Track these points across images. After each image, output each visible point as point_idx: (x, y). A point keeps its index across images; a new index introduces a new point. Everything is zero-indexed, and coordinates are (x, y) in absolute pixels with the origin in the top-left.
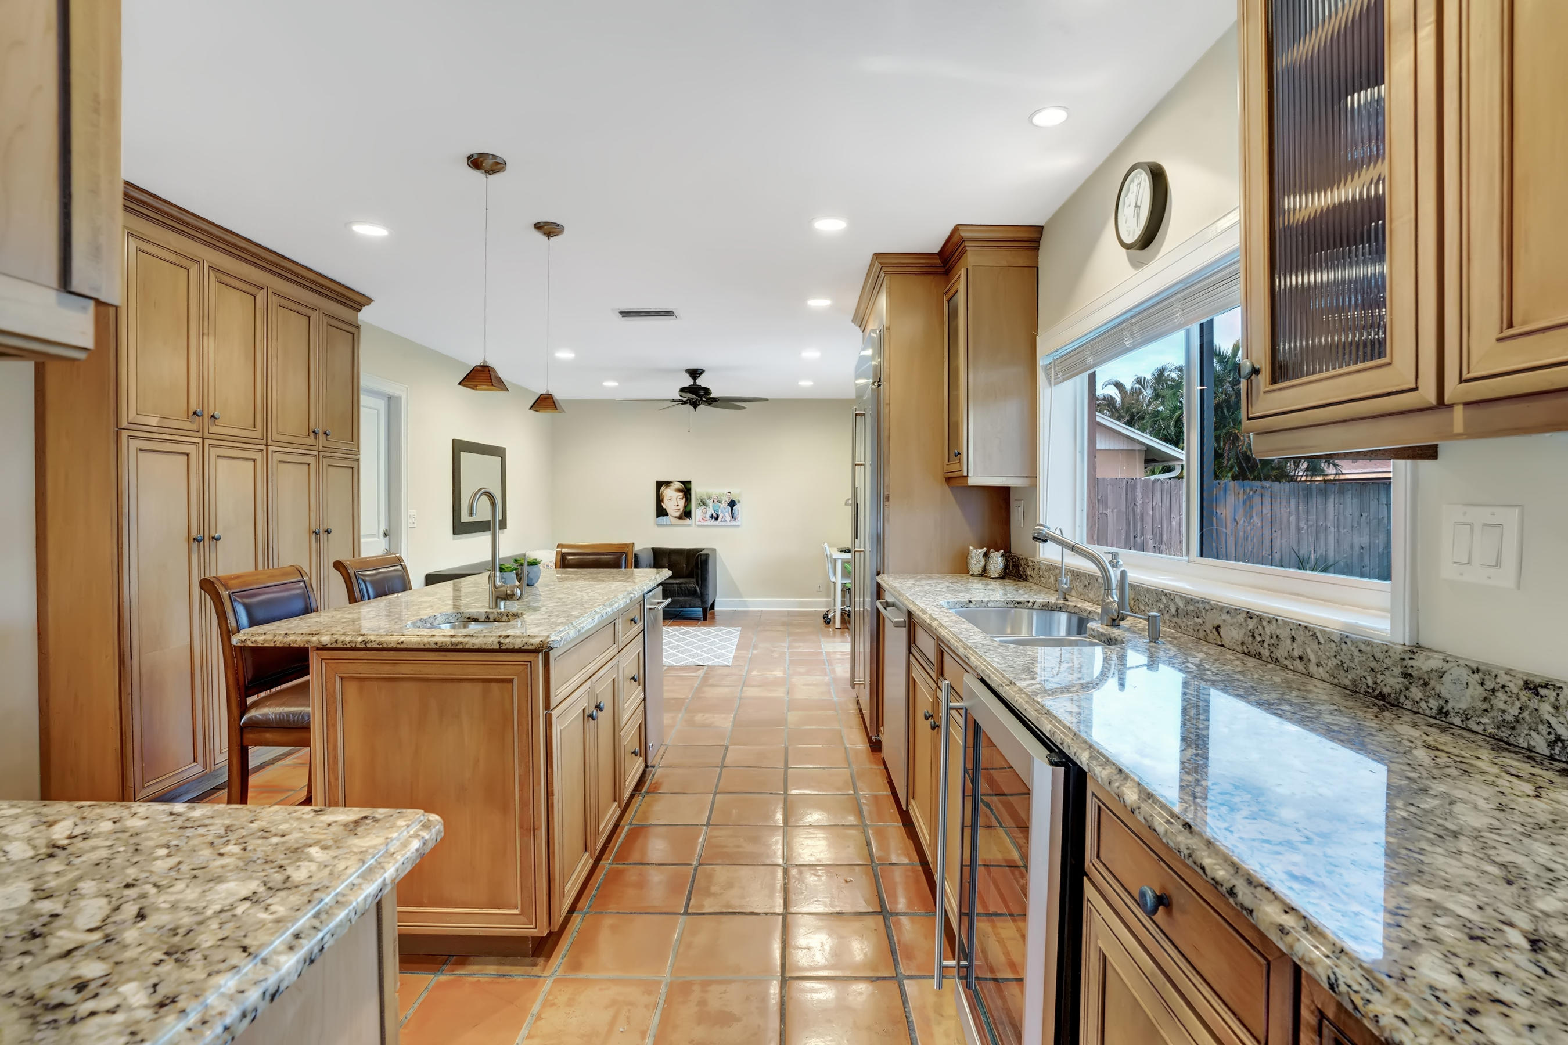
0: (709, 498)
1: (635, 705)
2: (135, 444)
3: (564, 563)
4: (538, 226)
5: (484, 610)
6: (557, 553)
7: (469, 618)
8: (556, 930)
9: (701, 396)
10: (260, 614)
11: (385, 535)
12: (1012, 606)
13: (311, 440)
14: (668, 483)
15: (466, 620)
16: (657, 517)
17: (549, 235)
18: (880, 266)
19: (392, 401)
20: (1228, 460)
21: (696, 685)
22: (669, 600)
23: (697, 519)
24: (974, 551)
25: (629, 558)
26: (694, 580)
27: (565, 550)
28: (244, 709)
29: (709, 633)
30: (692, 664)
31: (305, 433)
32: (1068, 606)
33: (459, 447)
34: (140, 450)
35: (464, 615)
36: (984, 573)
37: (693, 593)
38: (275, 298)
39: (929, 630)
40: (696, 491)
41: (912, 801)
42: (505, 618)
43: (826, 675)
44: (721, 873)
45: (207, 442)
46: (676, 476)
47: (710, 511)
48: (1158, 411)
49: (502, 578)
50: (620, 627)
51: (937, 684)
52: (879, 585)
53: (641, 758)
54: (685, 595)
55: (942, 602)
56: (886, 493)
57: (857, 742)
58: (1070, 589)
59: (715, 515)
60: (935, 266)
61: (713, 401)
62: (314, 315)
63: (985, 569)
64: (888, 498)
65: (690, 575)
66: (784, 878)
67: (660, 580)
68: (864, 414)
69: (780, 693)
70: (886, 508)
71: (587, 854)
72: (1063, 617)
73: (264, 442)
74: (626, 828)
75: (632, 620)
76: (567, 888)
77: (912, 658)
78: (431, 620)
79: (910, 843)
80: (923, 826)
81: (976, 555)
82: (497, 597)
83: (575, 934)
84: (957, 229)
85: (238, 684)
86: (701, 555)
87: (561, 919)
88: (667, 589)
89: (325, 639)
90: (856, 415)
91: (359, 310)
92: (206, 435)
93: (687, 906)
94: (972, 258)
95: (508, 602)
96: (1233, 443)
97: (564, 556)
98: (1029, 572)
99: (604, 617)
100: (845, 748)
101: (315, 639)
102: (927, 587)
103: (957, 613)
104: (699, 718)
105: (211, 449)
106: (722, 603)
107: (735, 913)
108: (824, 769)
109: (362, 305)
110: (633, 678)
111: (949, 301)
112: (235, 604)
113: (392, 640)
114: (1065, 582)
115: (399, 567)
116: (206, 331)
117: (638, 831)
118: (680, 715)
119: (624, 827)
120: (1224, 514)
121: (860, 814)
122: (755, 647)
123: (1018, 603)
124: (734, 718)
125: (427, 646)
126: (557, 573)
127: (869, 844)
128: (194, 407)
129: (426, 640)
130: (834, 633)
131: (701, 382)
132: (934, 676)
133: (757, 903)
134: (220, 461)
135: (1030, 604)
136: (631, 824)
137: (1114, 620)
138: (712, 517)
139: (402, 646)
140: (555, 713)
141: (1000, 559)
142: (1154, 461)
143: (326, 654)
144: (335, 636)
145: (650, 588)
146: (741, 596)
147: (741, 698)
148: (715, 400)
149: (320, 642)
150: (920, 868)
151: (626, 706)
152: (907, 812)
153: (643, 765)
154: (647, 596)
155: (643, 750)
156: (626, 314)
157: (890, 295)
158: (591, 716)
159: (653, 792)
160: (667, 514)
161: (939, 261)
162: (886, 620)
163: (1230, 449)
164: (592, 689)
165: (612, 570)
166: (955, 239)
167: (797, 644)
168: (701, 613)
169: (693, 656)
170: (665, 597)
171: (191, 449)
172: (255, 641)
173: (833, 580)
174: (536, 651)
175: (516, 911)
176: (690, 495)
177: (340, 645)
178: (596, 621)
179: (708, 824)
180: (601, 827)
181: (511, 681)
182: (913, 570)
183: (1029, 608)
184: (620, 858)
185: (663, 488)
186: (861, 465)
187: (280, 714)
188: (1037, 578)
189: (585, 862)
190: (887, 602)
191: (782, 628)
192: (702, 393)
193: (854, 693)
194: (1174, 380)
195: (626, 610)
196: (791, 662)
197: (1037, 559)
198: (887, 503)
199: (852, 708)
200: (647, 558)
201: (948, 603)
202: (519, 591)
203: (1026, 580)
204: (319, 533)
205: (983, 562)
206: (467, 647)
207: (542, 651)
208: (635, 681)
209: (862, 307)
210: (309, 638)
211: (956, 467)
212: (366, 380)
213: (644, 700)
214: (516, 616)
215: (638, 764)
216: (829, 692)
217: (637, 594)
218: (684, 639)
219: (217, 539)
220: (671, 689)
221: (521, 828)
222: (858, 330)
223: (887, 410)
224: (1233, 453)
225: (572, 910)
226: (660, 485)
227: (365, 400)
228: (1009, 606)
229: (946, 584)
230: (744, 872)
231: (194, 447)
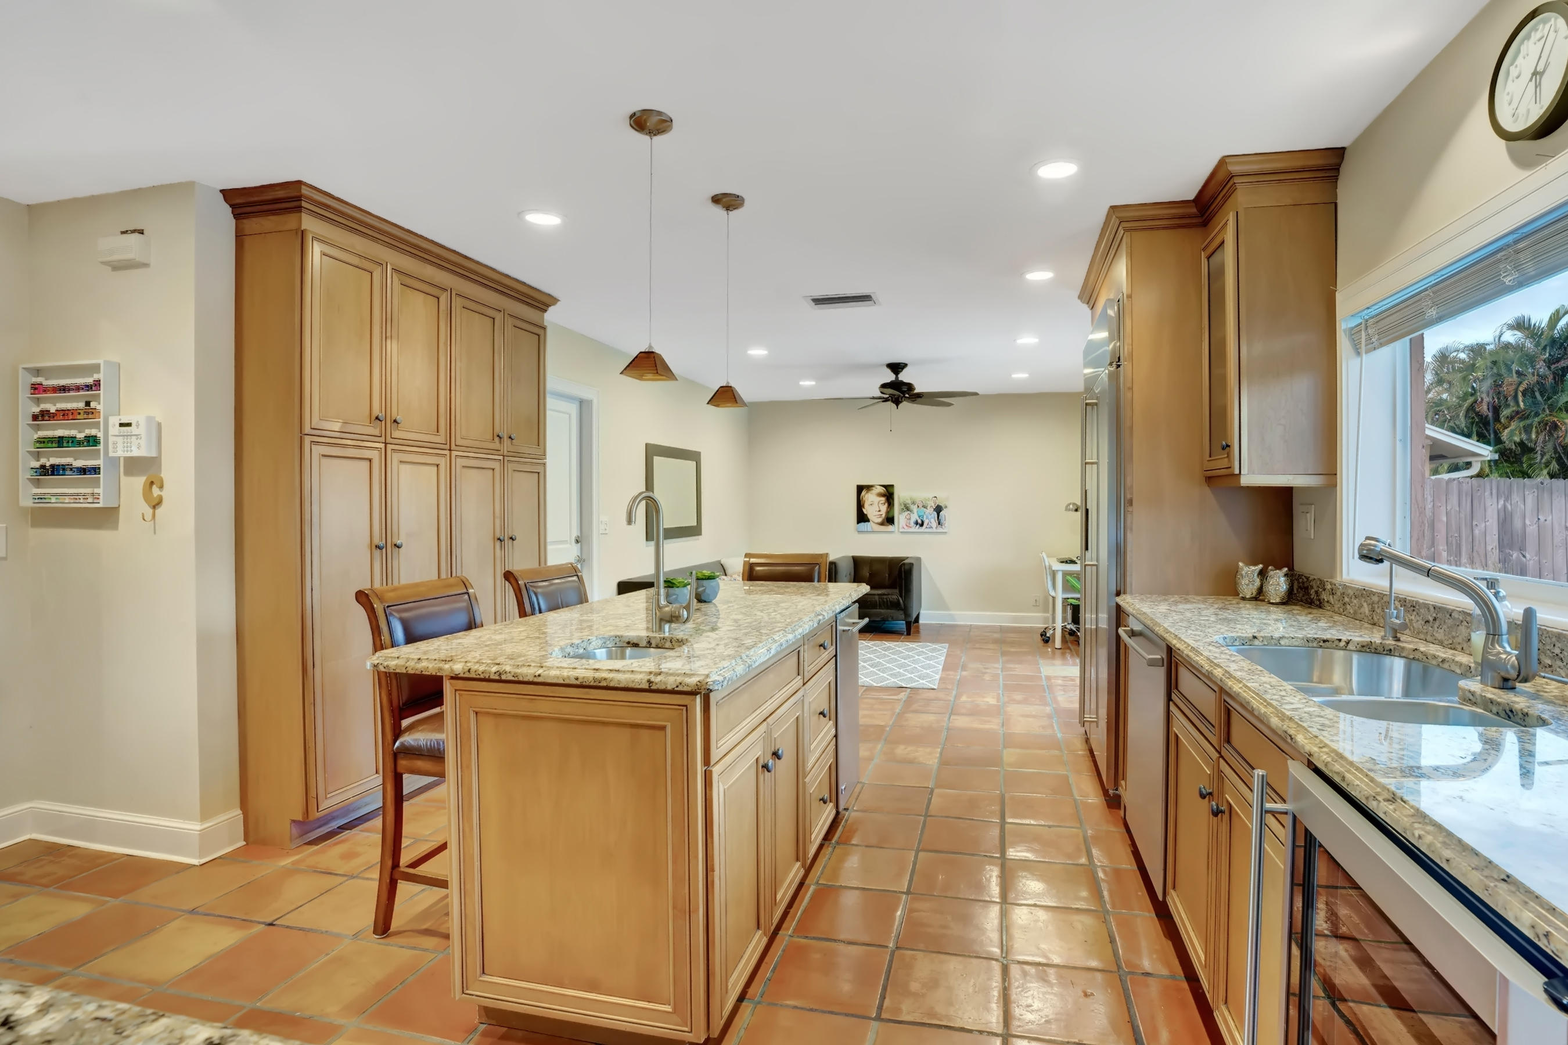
0: (914, 503)
1: (824, 744)
2: (318, 450)
3: (751, 575)
4: (716, 200)
5: (644, 634)
6: (745, 562)
7: (628, 643)
8: (716, 1036)
9: (903, 393)
10: (420, 628)
11: (577, 541)
12: (1315, 644)
13: (496, 445)
14: (869, 488)
15: (625, 645)
16: (858, 523)
17: (728, 208)
18: (1118, 222)
19: (584, 405)
20: (1542, 456)
21: (898, 711)
22: (867, 620)
23: (901, 526)
24: (1246, 569)
25: (823, 570)
26: (897, 591)
27: (753, 560)
28: (397, 733)
29: (913, 649)
30: (894, 685)
31: (489, 436)
32: (1403, 648)
33: (652, 451)
34: (323, 455)
35: (624, 639)
36: (1259, 597)
37: (895, 605)
38: (459, 299)
39: (1196, 671)
40: (899, 496)
41: (1172, 892)
42: (668, 644)
43: (1046, 704)
44: (924, 966)
45: (389, 447)
46: (877, 479)
47: (915, 517)
48: (1441, 399)
49: (667, 596)
50: (806, 655)
51: (1219, 753)
52: (1118, 607)
53: (831, 804)
54: (888, 608)
55: (1216, 638)
56: (1129, 496)
57: (1087, 792)
58: (1404, 626)
59: (920, 521)
60: (1190, 216)
61: (917, 398)
62: (499, 317)
63: (1260, 590)
64: (1130, 502)
65: (892, 586)
66: (1004, 980)
67: (855, 597)
68: (1096, 404)
69: (993, 725)
70: (1129, 516)
71: (760, 932)
72: (1398, 665)
73: (448, 447)
74: (812, 888)
75: (821, 646)
76: (732, 980)
77: (1173, 708)
78: (584, 645)
79: (1169, 945)
80: (1192, 934)
81: (1248, 576)
82: (661, 620)
83: (742, 1032)
84: (1223, 162)
85: (392, 706)
86: (904, 564)
87: (722, 1022)
88: (864, 605)
89: (458, 668)
90: (1087, 404)
91: (546, 311)
92: (389, 440)
93: (880, 1007)
94: (1243, 198)
95: (673, 625)
96: (1550, 434)
97: (752, 566)
98: (1324, 596)
99: (784, 646)
100: (1075, 800)
101: (447, 666)
102: (1188, 614)
103: (1239, 651)
104: (901, 750)
105: (394, 454)
106: (927, 616)
107: (940, 1026)
108: (1050, 827)
109: (548, 306)
110: (822, 713)
111: (1208, 258)
112: (391, 619)
113: (528, 672)
114: (1395, 616)
115: (575, 578)
116: (389, 334)
117: (828, 893)
118: (879, 746)
119: (809, 887)
120: (1549, 522)
121: (1097, 894)
122: (964, 668)
123: (1324, 641)
124: (941, 754)
125: (567, 682)
126: (745, 585)
127: (1112, 941)
128: (376, 411)
129: (565, 673)
130: (1053, 653)
131: (904, 376)
132: (1214, 740)
133: (967, 1016)
134: (403, 467)
135: (1342, 644)
136: (817, 883)
137: (1506, 680)
138: (917, 523)
139: (540, 680)
140: (716, 770)
141: (1283, 579)
142: (1442, 457)
143: (460, 684)
144: (468, 664)
145: (843, 608)
146: (947, 609)
147: (948, 729)
148: (919, 396)
149: (452, 670)
150: (1185, 985)
151: (812, 747)
152: (1164, 902)
153: (834, 812)
154: (840, 617)
155: (835, 794)
156: (819, 301)
157: (1131, 256)
158: (765, 767)
159: (845, 843)
160: (868, 520)
161: (1194, 210)
162: (1131, 652)
163: (1545, 442)
164: (769, 732)
165: (803, 584)
166: (1220, 176)
167: (1012, 666)
168: (904, 626)
169: (894, 675)
170: (861, 617)
171: (374, 455)
172: (387, 666)
173: (1053, 593)
174: (693, 693)
175: (668, 1008)
176: (893, 500)
177: (473, 675)
178: (773, 652)
179: (908, 893)
180: (779, 897)
181: (663, 728)
182: (1164, 590)
183: (1341, 649)
184: (801, 929)
185: (863, 493)
186: (1092, 463)
187: (431, 741)
188: (1338, 605)
189: (758, 941)
190: (1132, 630)
191: (991, 646)
192: (905, 389)
193: (1082, 730)
194: (1462, 362)
195: (813, 634)
196: (1005, 685)
197: (1338, 580)
198: (1130, 509)
199: (1081, 751)
200: (845, 569)
201: (1225, 638)
202: (685, 613)
203: (1320, 606)
204: (503, 540)
205: (1258, 583)
206: (612, 684)
207: (700, 693)
208: (824, 716)
209: (1092, 277)
210: (441, 665)
211: (1224, 463)
212: (553, 381)
213: (836, 736)
214: (681, 642)
215: (827, 813)
216: (1053, 727)
217: (828, 615)
218: (885, 656)
219: (398, 547)
220: (868, 714)
221: (674, 908)
222: (1085, 308)
223: (1129, 395)
224: (1550, 446)
225: (741, 998)
226: (860, 489)
227: (551, 403)
228: (1310, 644)
229: (1212, 610)
230: (953, 964)
231: (376, 452)
